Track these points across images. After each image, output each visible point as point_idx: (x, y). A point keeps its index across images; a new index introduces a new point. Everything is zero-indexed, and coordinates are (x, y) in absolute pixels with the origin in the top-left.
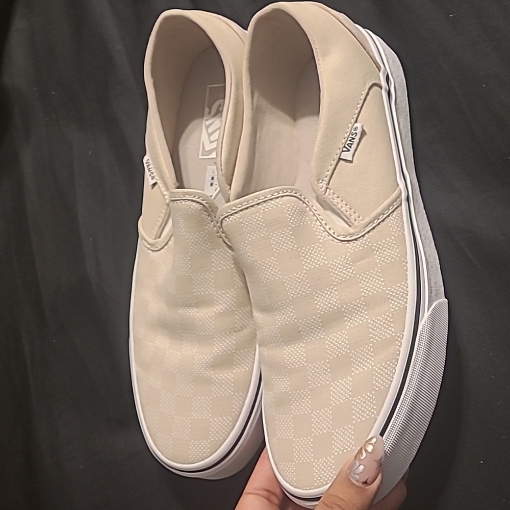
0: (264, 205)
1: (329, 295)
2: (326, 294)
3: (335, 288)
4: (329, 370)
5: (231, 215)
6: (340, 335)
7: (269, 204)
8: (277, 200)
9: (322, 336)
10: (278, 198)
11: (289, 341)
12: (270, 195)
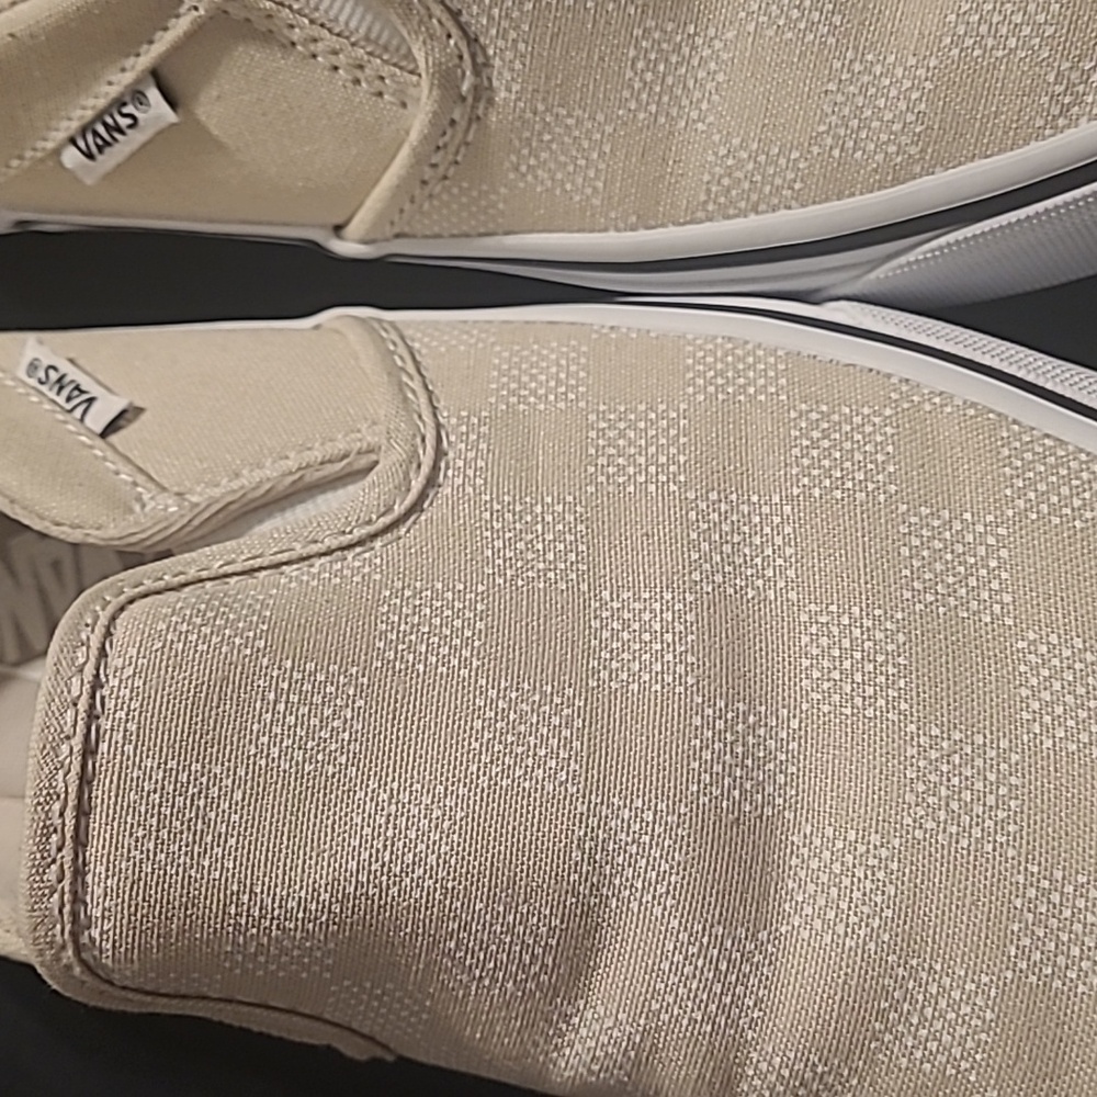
0: (106, 724)
1: (626, 625)
2: (615, 634)
3: (606, 595)
4: (957, 736)
5: (77, 899)
6: (814, 638)
7: (110, 704)
8: (115, 661)
9: (795, 724)
10: (103, 653)
11: (765, 895)
12: (75, 681)
